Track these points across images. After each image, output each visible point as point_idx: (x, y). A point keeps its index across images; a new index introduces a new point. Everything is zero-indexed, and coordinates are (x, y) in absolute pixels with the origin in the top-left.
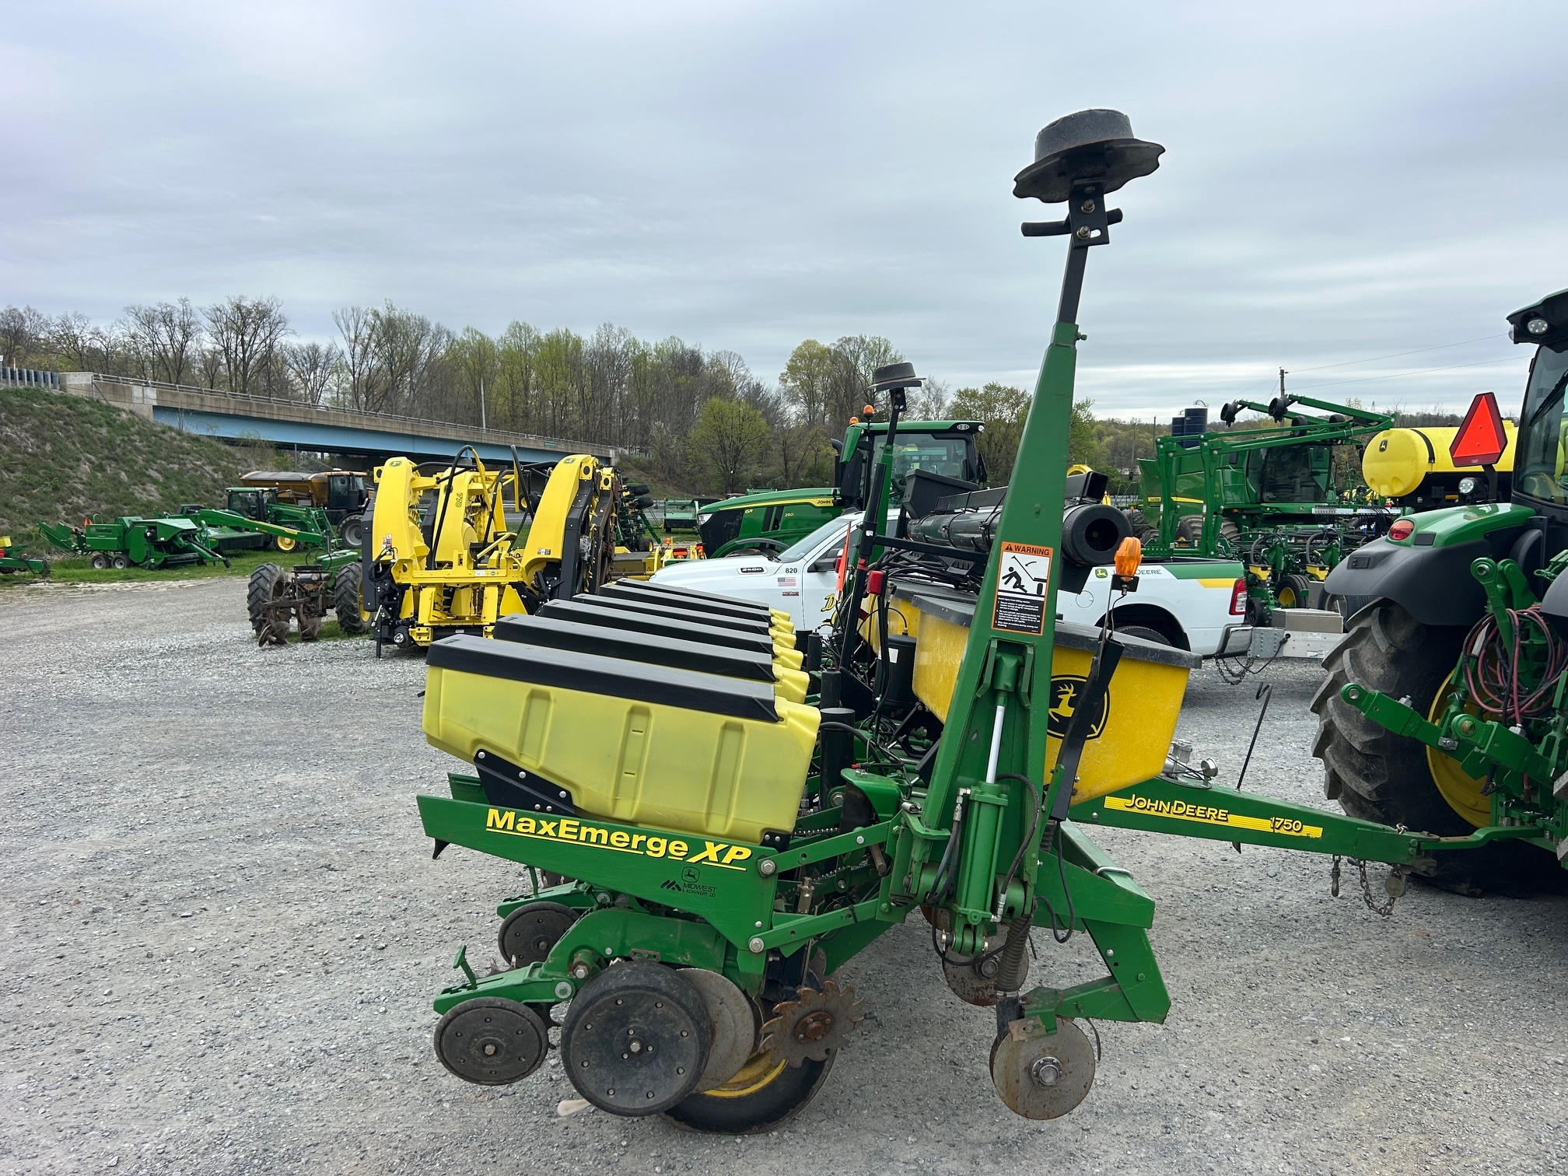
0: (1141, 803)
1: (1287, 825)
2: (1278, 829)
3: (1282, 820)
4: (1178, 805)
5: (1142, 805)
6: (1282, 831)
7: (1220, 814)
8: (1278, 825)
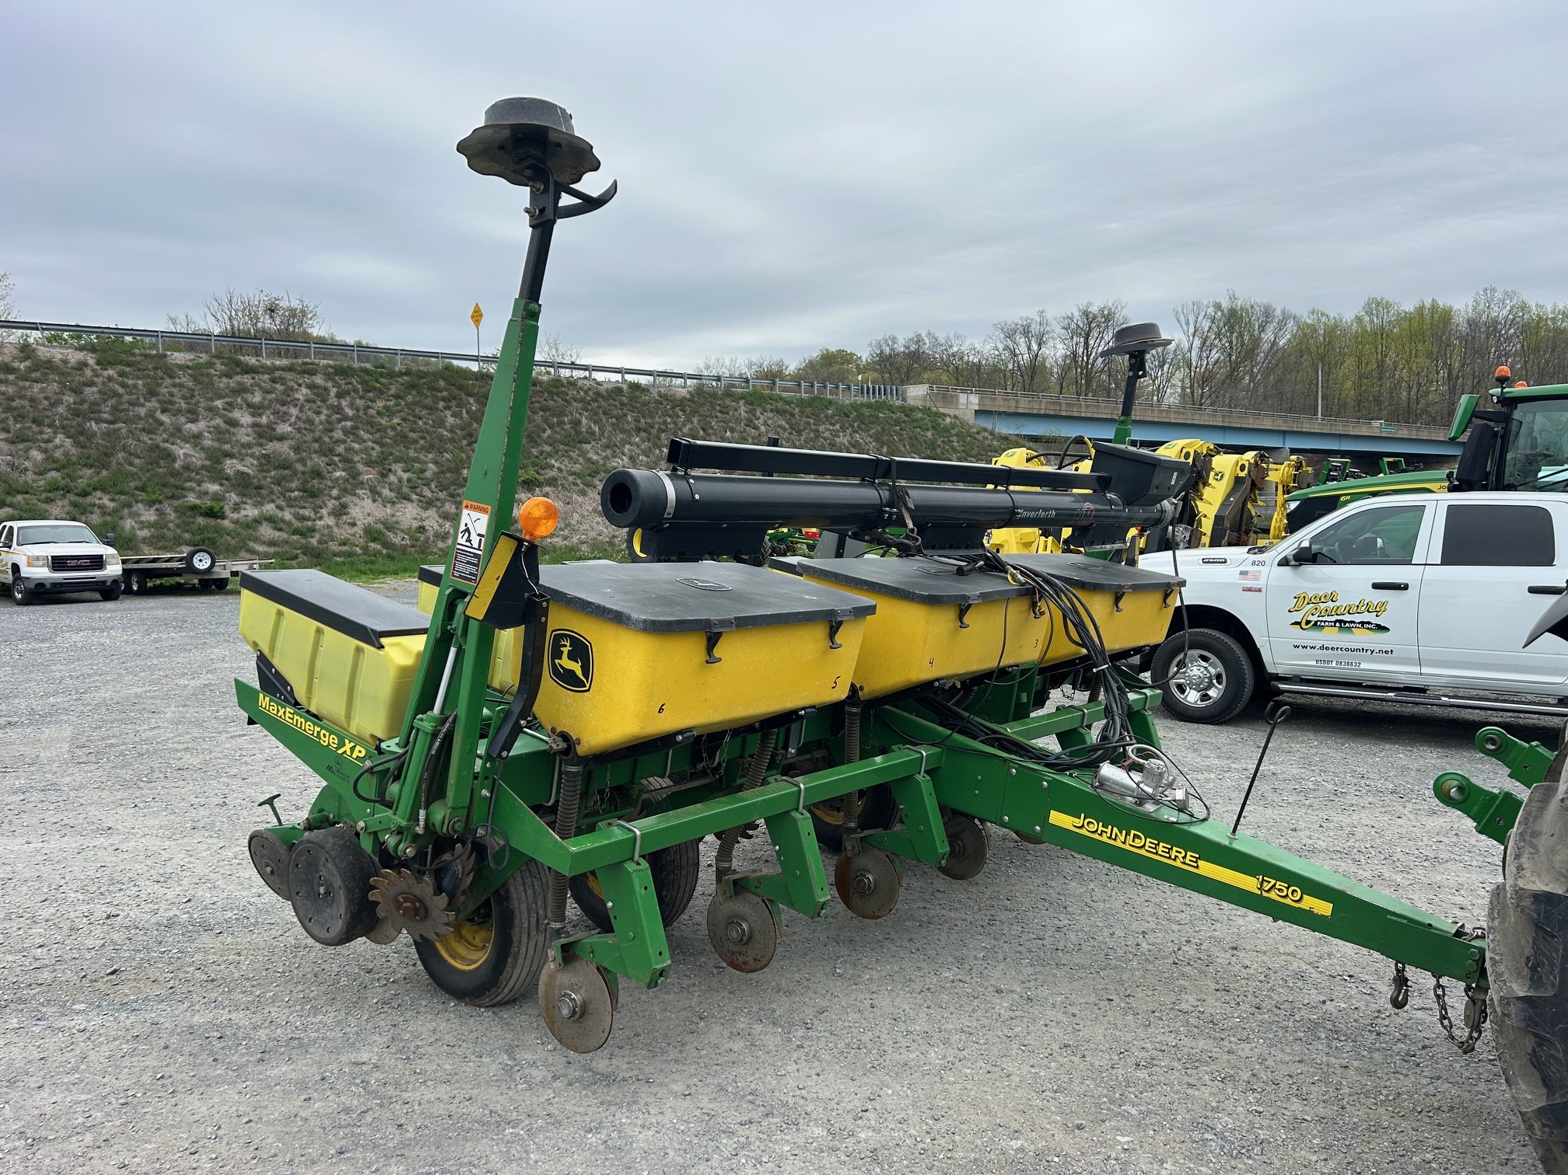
0: (1091, 826)
1: (1279, 890)
2: (1268, 891)
3: (1273, 882)
4: (1135, 836)
5: (1093, 828)
6: (1273, 895)
7: (1188, 857)
8: (1267, 887)
